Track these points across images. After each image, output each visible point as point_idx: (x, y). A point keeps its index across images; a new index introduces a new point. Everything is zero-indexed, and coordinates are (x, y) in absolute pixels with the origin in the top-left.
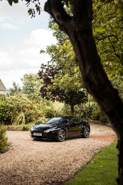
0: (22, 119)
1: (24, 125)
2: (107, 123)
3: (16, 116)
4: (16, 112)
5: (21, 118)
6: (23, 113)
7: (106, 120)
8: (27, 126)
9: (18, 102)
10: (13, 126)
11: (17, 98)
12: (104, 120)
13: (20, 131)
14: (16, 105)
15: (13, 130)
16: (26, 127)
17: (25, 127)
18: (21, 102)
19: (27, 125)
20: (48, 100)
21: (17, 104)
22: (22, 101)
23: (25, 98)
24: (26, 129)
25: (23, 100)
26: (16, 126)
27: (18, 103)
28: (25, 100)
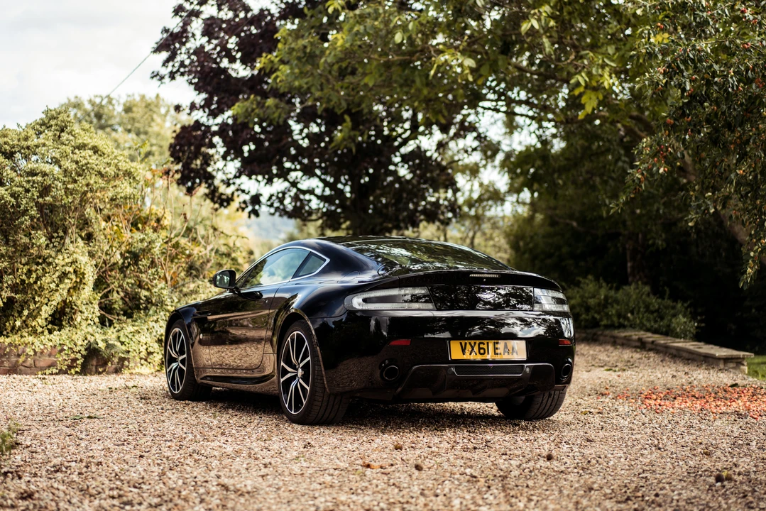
0: (76, 288)
1: (90, 329)
2: (607, 327)
3: (30, 271)
4: (29, 235)
5: (67, 284)
6: (81, 243)
7: (599, 313)
8: (114, 336)
9: (47, 168)
10: (15, 338)
11: (41, 141)
12: (588, 309)
13: (61, 372)
14: (27, 191)
15: (13, 370)
16: (109, 346)
17: (102, 345)
18: (67, 164)
19: (111, 334)
20: (221, 205)
21: (39, 178)
22: (75, 157)
23: (92, 143)
24: (105, 364)
25: (83, 153)
26: (31, 339)
27: (44, 174)
28: (95, 150)
